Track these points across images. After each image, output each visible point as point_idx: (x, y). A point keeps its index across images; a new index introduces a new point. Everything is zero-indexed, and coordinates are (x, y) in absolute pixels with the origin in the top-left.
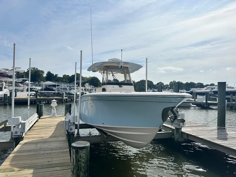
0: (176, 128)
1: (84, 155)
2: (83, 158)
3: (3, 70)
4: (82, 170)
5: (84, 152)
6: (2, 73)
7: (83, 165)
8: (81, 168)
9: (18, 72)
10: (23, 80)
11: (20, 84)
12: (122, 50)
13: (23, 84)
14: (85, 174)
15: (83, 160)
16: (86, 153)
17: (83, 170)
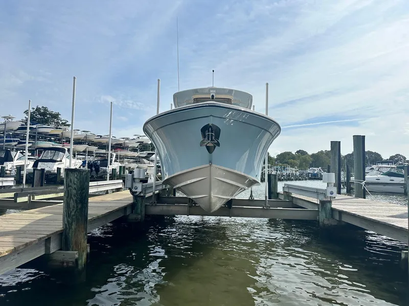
0: (321, 201)
1: (76, 180)
2: (74, 184)
3: (122, 140)
4: (72, 198)
5: (76, 176)
6: (121, 144)
7: (74, 191)
8: (71, 195)
9: (142, 142)
10: (149, 154)
11: (145, 160)
12: (213, 71)
13: (149, 160)
14: (77, 204)
15: (75, 186)
16: (78, 177)
17: (74, 199)
